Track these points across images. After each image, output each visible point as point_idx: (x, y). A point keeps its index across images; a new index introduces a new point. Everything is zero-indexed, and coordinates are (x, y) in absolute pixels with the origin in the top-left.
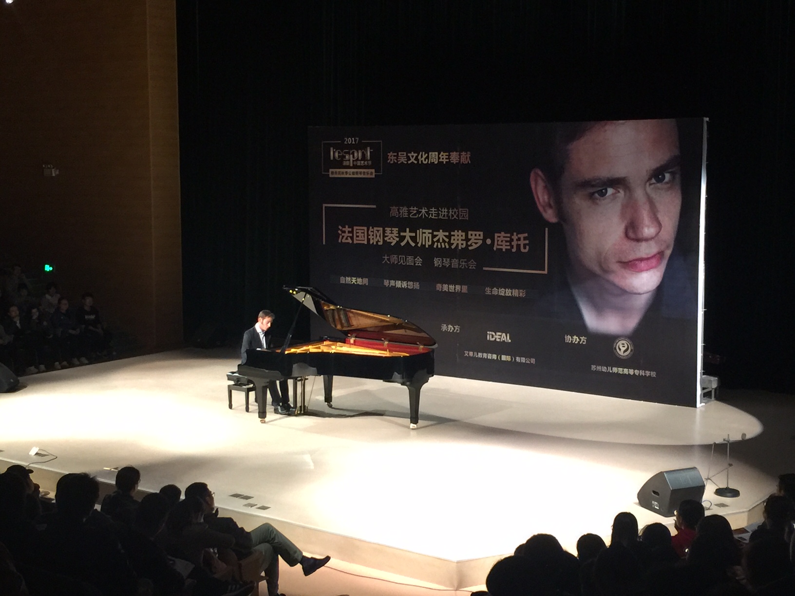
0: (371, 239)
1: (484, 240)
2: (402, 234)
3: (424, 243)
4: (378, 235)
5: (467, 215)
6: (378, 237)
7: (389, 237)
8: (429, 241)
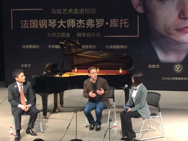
0: (40, 26)
1: (105, 23)
2: (58, 22)
3: (71, 26)
4: (44, 23)
5: (95, 12)
6: (44, 24)
7: (51, 24)
8: (74, 25)
